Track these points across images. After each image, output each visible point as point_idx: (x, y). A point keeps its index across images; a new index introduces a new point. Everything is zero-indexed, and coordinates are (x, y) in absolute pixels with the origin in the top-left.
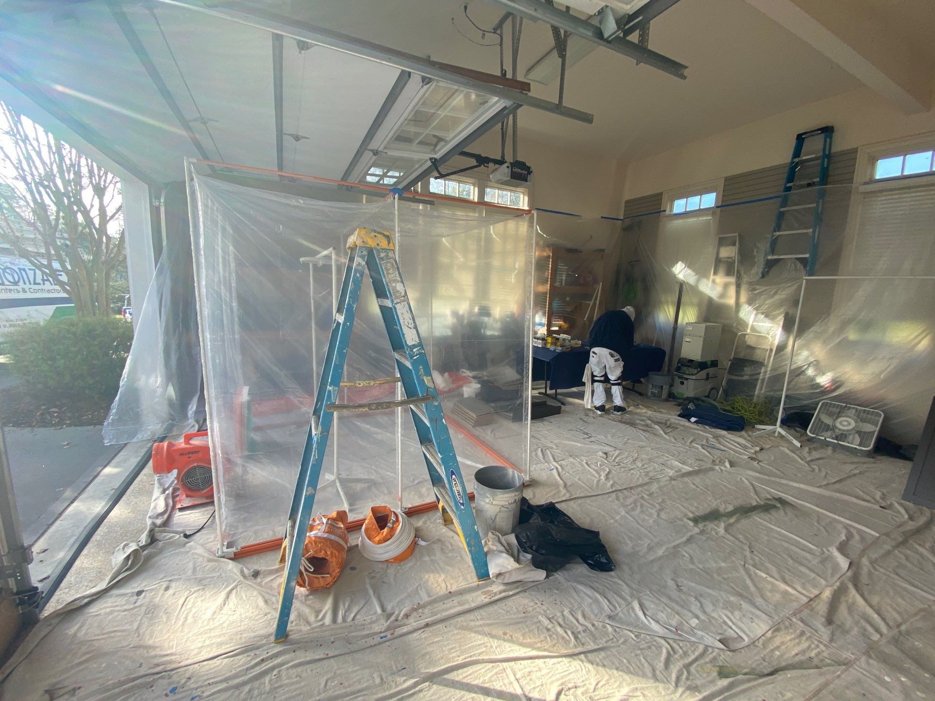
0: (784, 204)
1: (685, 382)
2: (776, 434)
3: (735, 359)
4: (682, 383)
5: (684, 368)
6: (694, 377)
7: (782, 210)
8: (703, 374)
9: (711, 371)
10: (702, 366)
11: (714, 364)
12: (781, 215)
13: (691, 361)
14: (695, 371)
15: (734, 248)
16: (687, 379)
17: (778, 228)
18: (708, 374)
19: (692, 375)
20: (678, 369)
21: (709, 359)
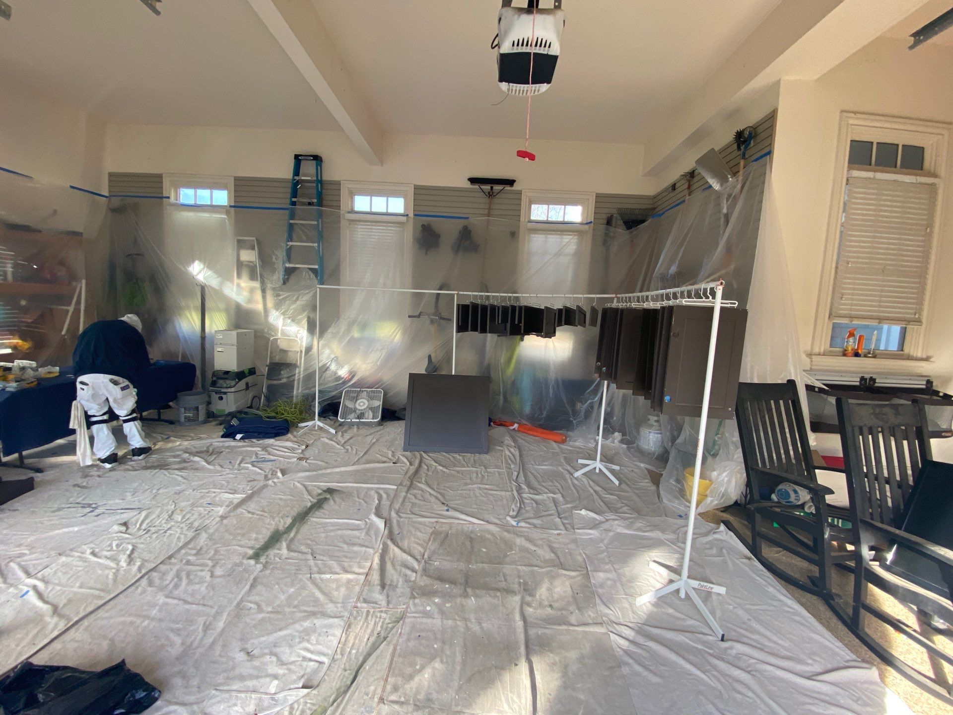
0: (292, 216)
1: (224, 396)
2: (316, 428)
3: (271, 363)
4: (221, 398)
5: (221, 382)
6: (233, 390)
7: (291, 221)
8: (242, 384)
9: (249, 379)
10: (240, 376)
11: (252, 372)
12: (291, 227)
13: (227, 373)
14: (233, 383)
15: (254, 252)
16: (225, 393)
17: (290, 238)
18: (247, 384)
19: (231, 387)
20: (214, 384)
21: (245, 367)
